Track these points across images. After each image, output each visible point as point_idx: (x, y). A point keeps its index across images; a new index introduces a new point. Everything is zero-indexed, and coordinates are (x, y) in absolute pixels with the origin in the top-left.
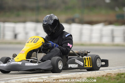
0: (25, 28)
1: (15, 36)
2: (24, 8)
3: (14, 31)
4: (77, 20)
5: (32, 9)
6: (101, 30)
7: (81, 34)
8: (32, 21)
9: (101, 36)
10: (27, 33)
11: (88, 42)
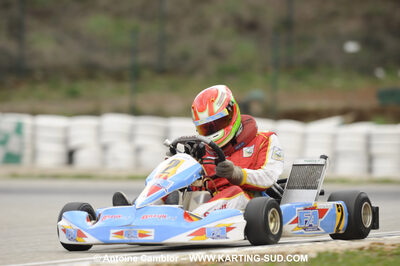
3: (66, 141)
8: (118, 111)
10: (105, 148)
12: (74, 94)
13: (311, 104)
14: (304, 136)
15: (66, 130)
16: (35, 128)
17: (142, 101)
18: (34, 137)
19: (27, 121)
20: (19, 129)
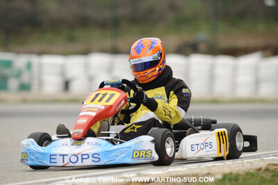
0: (87, 66)
1: (67, 85)
2: (84, 23)
3: (63, 74)
4: (202, 47)
5: (103, 25)
6: (257, 68)
7: (212, 77)
8: (103, 51)
9: (257, 82)
10: (91, 79)
11: (228, 96)
13: (241, 43)
15: (63, 66)
17: (120, 43)
20: (29, 66)
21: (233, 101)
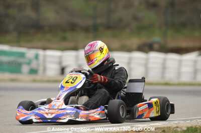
12: (64, 39)
13: (184, 44)
14: (180, 61)
15: (60, 57)
16: (45, 56)
18: (44, 61)
19: (41, 52)
20: (37, 57)
21: (179, 84)
